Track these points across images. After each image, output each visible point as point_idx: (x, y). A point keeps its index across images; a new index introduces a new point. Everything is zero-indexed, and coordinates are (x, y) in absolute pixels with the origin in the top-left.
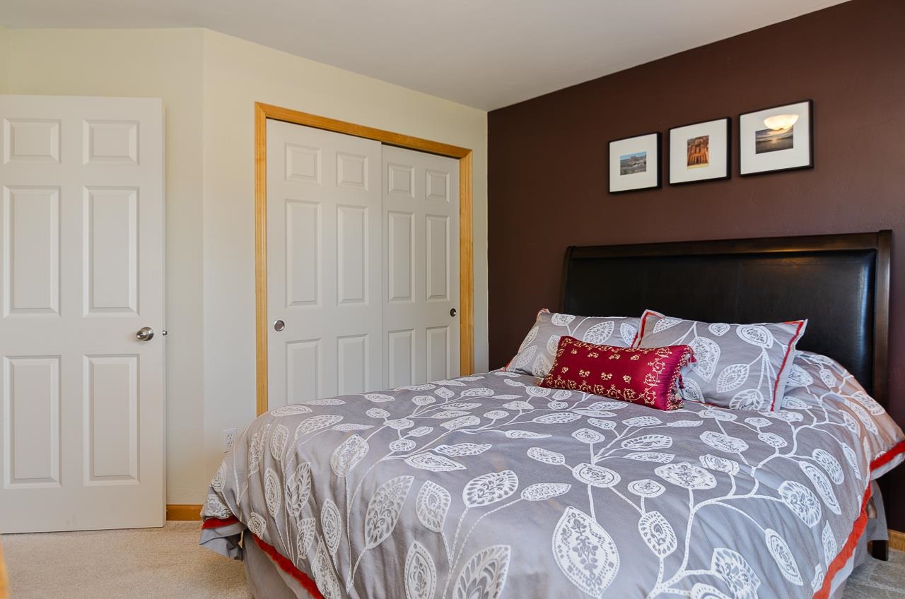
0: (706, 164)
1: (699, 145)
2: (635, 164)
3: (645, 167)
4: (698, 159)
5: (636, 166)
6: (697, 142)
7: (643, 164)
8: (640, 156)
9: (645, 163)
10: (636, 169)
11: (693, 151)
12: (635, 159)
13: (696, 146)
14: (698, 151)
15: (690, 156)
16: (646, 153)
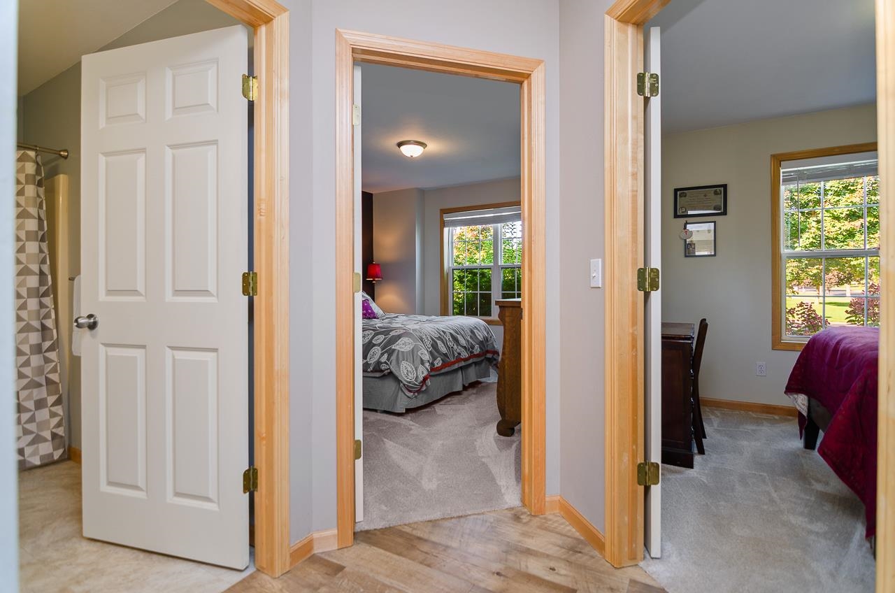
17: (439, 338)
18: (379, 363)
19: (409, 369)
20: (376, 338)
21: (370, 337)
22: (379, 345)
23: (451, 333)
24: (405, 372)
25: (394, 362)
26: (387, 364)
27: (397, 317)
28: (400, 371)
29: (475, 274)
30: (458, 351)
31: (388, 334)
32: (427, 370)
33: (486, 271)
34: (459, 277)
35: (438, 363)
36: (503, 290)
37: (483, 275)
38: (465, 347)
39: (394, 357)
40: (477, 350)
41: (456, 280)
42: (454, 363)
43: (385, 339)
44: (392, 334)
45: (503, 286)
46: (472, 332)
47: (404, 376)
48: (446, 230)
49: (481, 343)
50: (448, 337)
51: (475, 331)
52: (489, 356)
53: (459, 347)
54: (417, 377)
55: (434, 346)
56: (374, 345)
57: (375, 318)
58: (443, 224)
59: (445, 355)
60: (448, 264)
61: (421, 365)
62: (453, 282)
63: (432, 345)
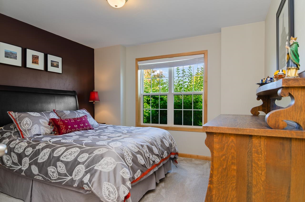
0: (38, 65)
1: (36, 58)
2: (12, 55)
3: (17, 58)
4: (35, 62)
5: (13, 56)
6: (35, 56)
7: (15, 57)
8: (14, 53)
9: (16, 56)
10: (12, 57)
11: (34, 59)
12: (12, 53)
13: (35, 58)
14: (35, 59)
15: (33, 60)
16: (17, 53)
17: (139, 153)
18: (81, 182)
19: (111, 190)
20: (81, 156)
21: (76, 154)
22: (83, 163)
23: (148, 146)
24: (107, 193)
25: (95, 185)
26: (89, 186)
27: (106, 128)
28: (101, 193)
29: (157, 99)
30: (153, 159)
31: (92, 153)
32: (129, 188)
33: (163, 97)
34: (147, 100)
35: (138, 174)
36: (174, 108)
37: (162, 99)
38: (157, 155)
39: (95, 179)
40: (165, 155)
41: (145, 102)
42: (150, 170)
43: (89, 158)
44: (96, 152)
45: (174, 105)
46: (162, 141)
47: (105, 198)
48: (139, 71)
49: (168, 149)
50: (146, 149)
51: (164, 140)
52: (172, 156)
53: (154, 156)
54: (119, 197)
55: (135, 160)
56: (79, 163)
57: (90, 129)
58: (138, 68)
59: (144, 166)
60: (141, 92)
61: (122, 185)
62: (143, 104)
63: (133, 161)
